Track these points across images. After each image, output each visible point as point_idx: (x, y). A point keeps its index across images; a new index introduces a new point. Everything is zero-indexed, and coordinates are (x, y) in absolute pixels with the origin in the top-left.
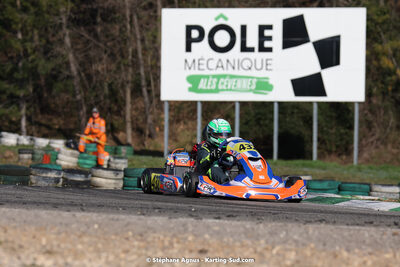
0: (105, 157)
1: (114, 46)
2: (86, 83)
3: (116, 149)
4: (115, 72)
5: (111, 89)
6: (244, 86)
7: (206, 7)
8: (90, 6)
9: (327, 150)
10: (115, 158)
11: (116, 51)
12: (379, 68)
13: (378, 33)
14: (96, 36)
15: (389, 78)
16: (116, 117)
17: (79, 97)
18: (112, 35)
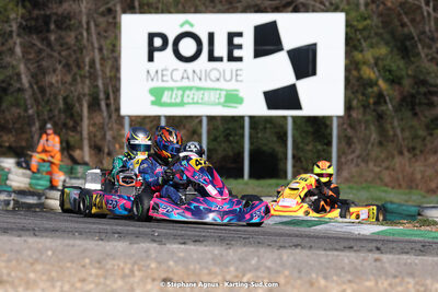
0: (60, 178)
1: (70, 55)
2: (39, 96)
3: (72, 169)
4: (71, 84)
5: (66, 103)
6: (213, 99)
7: (170, 12)
8: (42, 12)
9: (302, 168)
10: (71, 178)
11: (71, 61)
12: (360, 79)
13: (359, 40)
14: (49, 45)
15: (370, 90)
16: (71, 134)
17: (30, 112)
18: (67, 43)
